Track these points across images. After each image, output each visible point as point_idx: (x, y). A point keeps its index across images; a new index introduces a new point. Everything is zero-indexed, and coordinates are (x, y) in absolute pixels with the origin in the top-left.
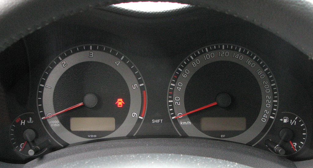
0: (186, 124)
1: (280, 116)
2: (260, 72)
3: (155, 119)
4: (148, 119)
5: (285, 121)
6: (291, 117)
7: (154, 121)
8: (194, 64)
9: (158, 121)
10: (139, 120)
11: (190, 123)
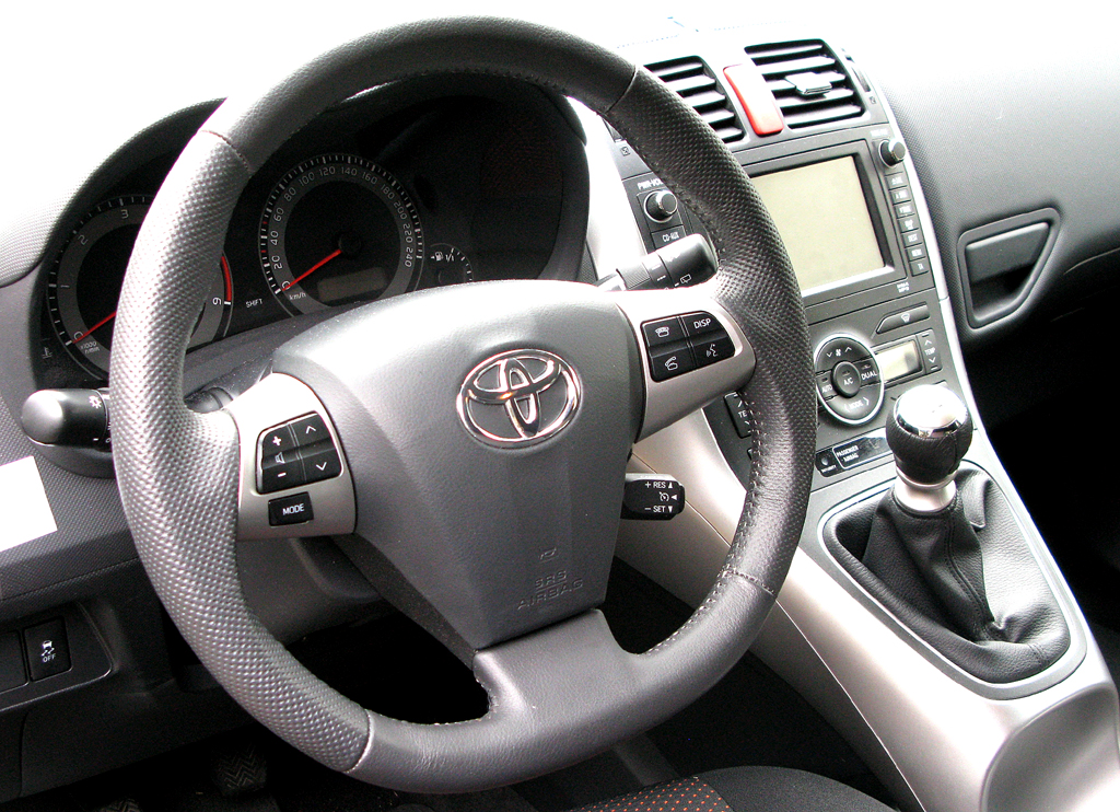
0: (298, 296)
1: (429, 252)
2: (386, 190)
3: (252, 299)
4: (239, 301)
5: (439, 258)
6: (446, 252)
7: (249, 304)
8: (287, 197)
9: (255, 303)
10: (227, 307)
11: (303, 294)
